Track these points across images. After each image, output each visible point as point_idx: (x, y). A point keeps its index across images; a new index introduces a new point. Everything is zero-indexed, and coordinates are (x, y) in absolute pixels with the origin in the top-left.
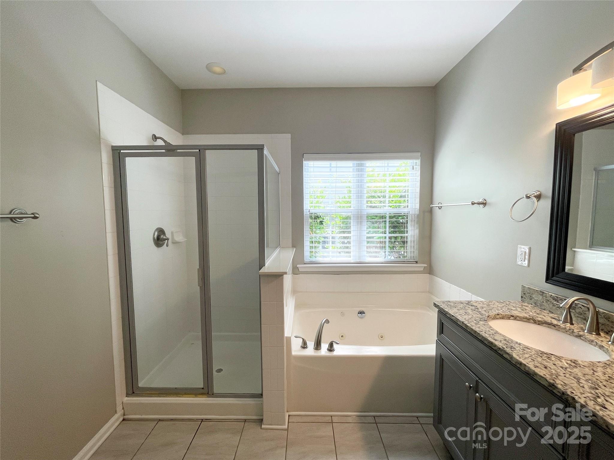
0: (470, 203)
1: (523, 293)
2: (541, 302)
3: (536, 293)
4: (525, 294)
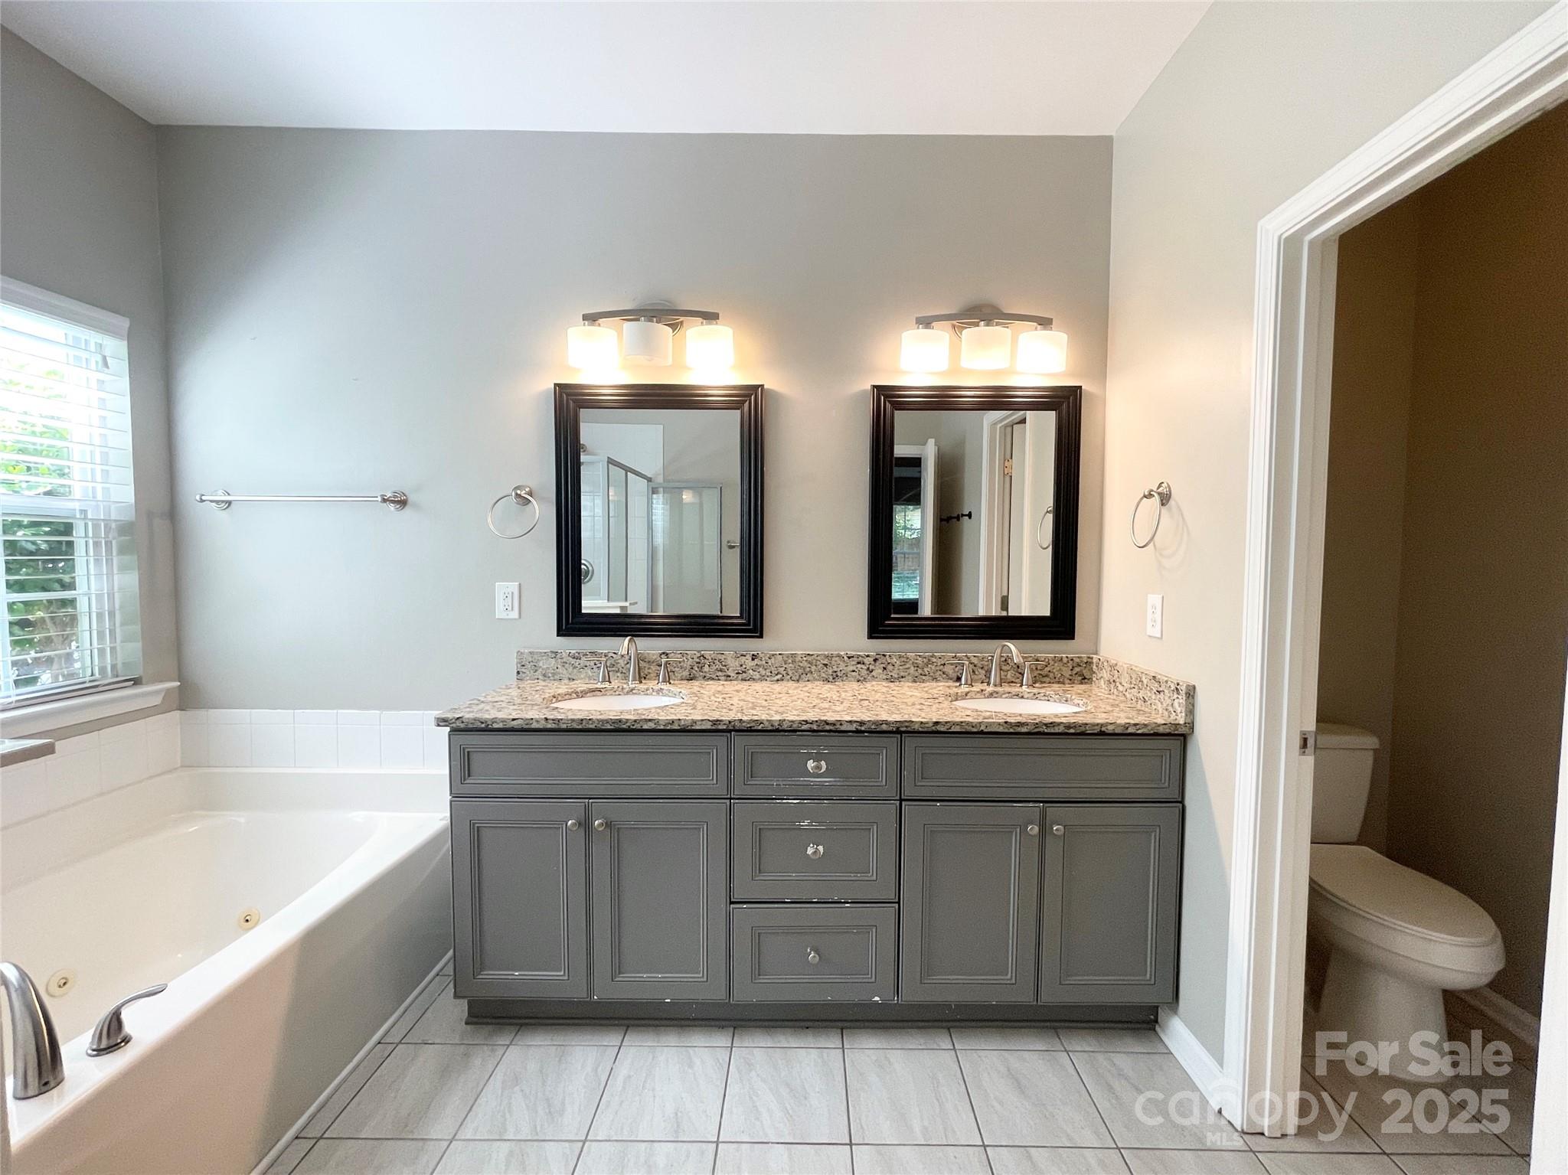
0: (379, 499)
1: (519, 665)
2: (554, 670)
3: (544, 658)
4: (523, 666)
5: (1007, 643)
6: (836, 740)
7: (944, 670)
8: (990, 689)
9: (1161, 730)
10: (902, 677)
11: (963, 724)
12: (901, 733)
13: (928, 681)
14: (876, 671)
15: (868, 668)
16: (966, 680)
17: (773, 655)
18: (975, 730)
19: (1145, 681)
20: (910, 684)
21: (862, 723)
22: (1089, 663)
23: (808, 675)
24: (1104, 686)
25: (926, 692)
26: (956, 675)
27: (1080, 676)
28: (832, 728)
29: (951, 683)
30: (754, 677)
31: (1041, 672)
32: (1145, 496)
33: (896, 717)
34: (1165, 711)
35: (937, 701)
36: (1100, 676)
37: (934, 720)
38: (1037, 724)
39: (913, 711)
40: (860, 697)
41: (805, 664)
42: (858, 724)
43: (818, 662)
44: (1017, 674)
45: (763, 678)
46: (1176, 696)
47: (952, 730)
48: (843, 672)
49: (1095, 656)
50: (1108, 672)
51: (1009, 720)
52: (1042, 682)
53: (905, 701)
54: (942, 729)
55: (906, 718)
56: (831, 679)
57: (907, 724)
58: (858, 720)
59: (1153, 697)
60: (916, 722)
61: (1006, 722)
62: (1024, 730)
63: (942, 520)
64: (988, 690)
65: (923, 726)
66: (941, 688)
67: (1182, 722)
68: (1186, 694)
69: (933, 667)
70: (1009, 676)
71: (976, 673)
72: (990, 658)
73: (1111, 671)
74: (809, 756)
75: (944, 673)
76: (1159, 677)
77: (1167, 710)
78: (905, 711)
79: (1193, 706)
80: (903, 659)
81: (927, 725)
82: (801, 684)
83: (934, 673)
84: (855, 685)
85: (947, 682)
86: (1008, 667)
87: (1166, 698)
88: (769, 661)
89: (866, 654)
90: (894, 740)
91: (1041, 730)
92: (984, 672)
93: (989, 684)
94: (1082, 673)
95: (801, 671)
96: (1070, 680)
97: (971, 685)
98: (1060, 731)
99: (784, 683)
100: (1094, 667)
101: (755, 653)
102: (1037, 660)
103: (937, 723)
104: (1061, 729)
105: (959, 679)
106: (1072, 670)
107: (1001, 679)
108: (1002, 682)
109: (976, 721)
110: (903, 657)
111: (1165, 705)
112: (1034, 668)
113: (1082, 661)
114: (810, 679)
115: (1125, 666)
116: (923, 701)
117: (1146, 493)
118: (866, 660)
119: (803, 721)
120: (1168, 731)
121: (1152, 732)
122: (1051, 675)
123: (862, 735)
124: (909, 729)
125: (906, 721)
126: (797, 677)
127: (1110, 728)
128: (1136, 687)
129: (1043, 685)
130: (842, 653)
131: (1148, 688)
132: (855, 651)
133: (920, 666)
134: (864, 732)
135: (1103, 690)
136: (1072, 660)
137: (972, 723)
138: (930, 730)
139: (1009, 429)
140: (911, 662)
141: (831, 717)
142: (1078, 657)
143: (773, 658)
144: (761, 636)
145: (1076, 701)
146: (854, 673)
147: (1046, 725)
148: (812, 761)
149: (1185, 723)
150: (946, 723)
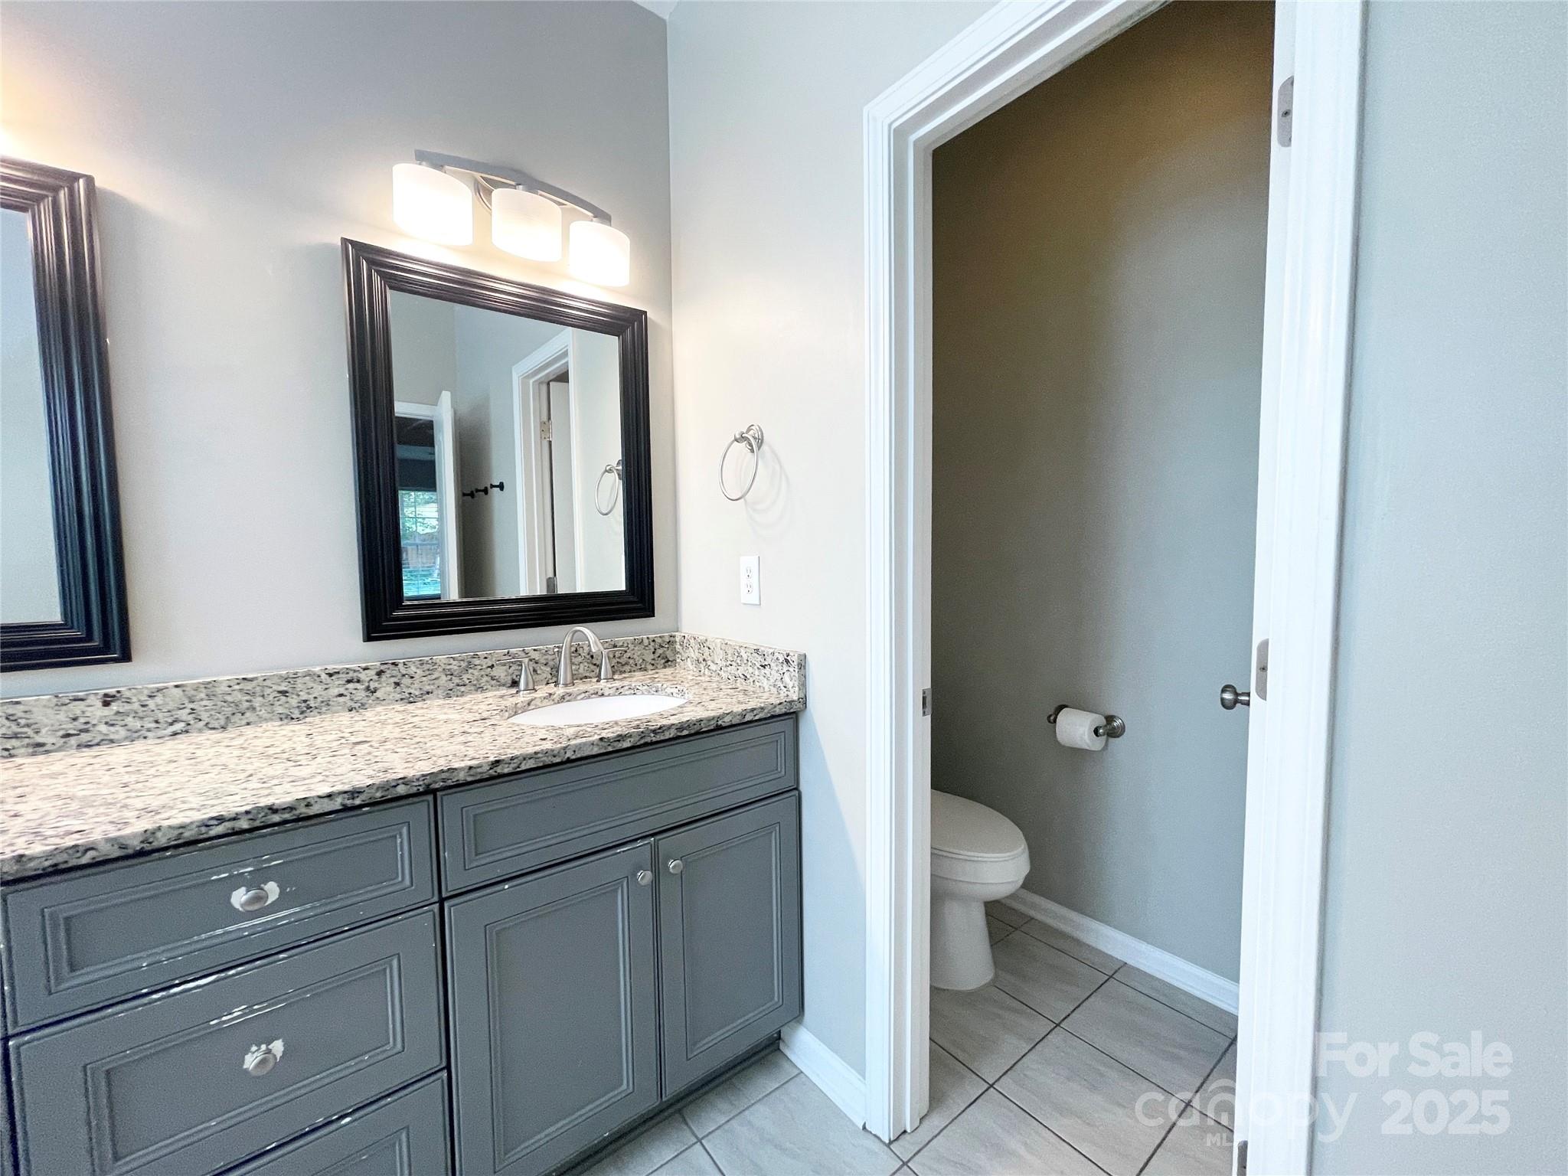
5: (578, 628)
6: (300, 836)
7: (492, 674)
8: (560, 691)
9: (778, 711)
10: (428, 693)
11: (540, 755)
12: (434, 792)
13: (470, 692)
14: (383, 690)
15: (368, 687)
16: (527, 684)
17: (159, 690)
18: (558, 760)
19: (745, 656)
20: (441, 702)
21: (354, 793)
22: (671, 643)
23: (248, 714)
24: (691, 667)
25: (470, 711)
26: (509, 678)
27: (663, 658)
28: (287, 816)
29: (504, 691)
30: (112, 737)
31: (619, 660)
32: (736, 440)
33: (425, 767)
34: (772, 688)
35: (488, 722)
36: (686, 655)
37: (492, 759)
38: (642, 732)
39: (453, 748)
40: (353, 739)
41: (238, 696)
42: (346, 796)
43: (268, 691)
44: (590, 665)
45: (134, 736)
46: (785, 668)
47: (523, 767)
48: (319, 699)
49: (677, 633)
50: (696, 651)
51: (604, 734)
52: (621, 672)
53: (436, 731)
54: (506, 771)
55: (442, 764)
56: (296, 714)
57: (444, 776)
58: (346, 788)
59: (757, 673)
60: (462, 769)
61: (601, 739)
62: (626, 744)
63: (464, 495)
64: (557, 693)
65: (472, 772)
66: (490, 701)
67: (796, 698)
68: (798, 665)
69: (476, 673)
70: (581, 671)
71: (538, 672)
72: (556, 650)
73: (699, 649)
74: (234, 883)
75: (493, 679)
76: (762, 649)
77: (775, 686)
78: (438, 752)
79: (805, 677)
80: (426, 667)
81: (479, 770)
82: (232, 732)
83: (477, 680)
84: (345, 718)
85: (498, 690)
86: (579, 659)
87: (773, 672)
88: (151, 703)
89: (364, 665)
90: (421, 810)
91: (648, 740)
92: (549, 669)
93: (556, 683)
94: (664, 654)
95: (228, 710)
96: (653, 665)
97: (534, 689)
98: (671, 736)
99: (194, 737)
100: (678, 646)
101: (112, 691)
102: (615, 646)
103: (497, 762)
104: (672, 733)
105: (515, 683)
106: (654, 653)
107: (573, 675)
108: (575, 677)
109: (559, 746)
110: (427, 663)
111: (772, 681)
112: (612, 656)
113: (664, 641)
114: (251, 720)
115: (719, 641)
116: (466, 728)
117: (738, 436)
118: (363, 676)
119: (212, 818)
120: (784, 711)
121: (769, 715)
122: (631, 661)
123: (359, 812)
124: (449, 783)
125: (442, 771)
126: (222, 722)
127: (727, 719)
128: (733, 663)
129: (624, 675)
130: (317, 669)
131: (750, 664)
132: (341, 662)
133: (455, 673)
134: (360, 807)
135: (691, 672)
136: (654, 641)
137: (552, 750)
138: (485, 776)
139: (544, 388)
140: (440, 669)
141: (283, 795)
142: (660, 637)
143: (159, 694)
144: (126, 657)
145: (669, 691)
146: (341, 699)
147: (654, 731)
148: (243, 889)
149: (799, 699)
150: (512, 759)
